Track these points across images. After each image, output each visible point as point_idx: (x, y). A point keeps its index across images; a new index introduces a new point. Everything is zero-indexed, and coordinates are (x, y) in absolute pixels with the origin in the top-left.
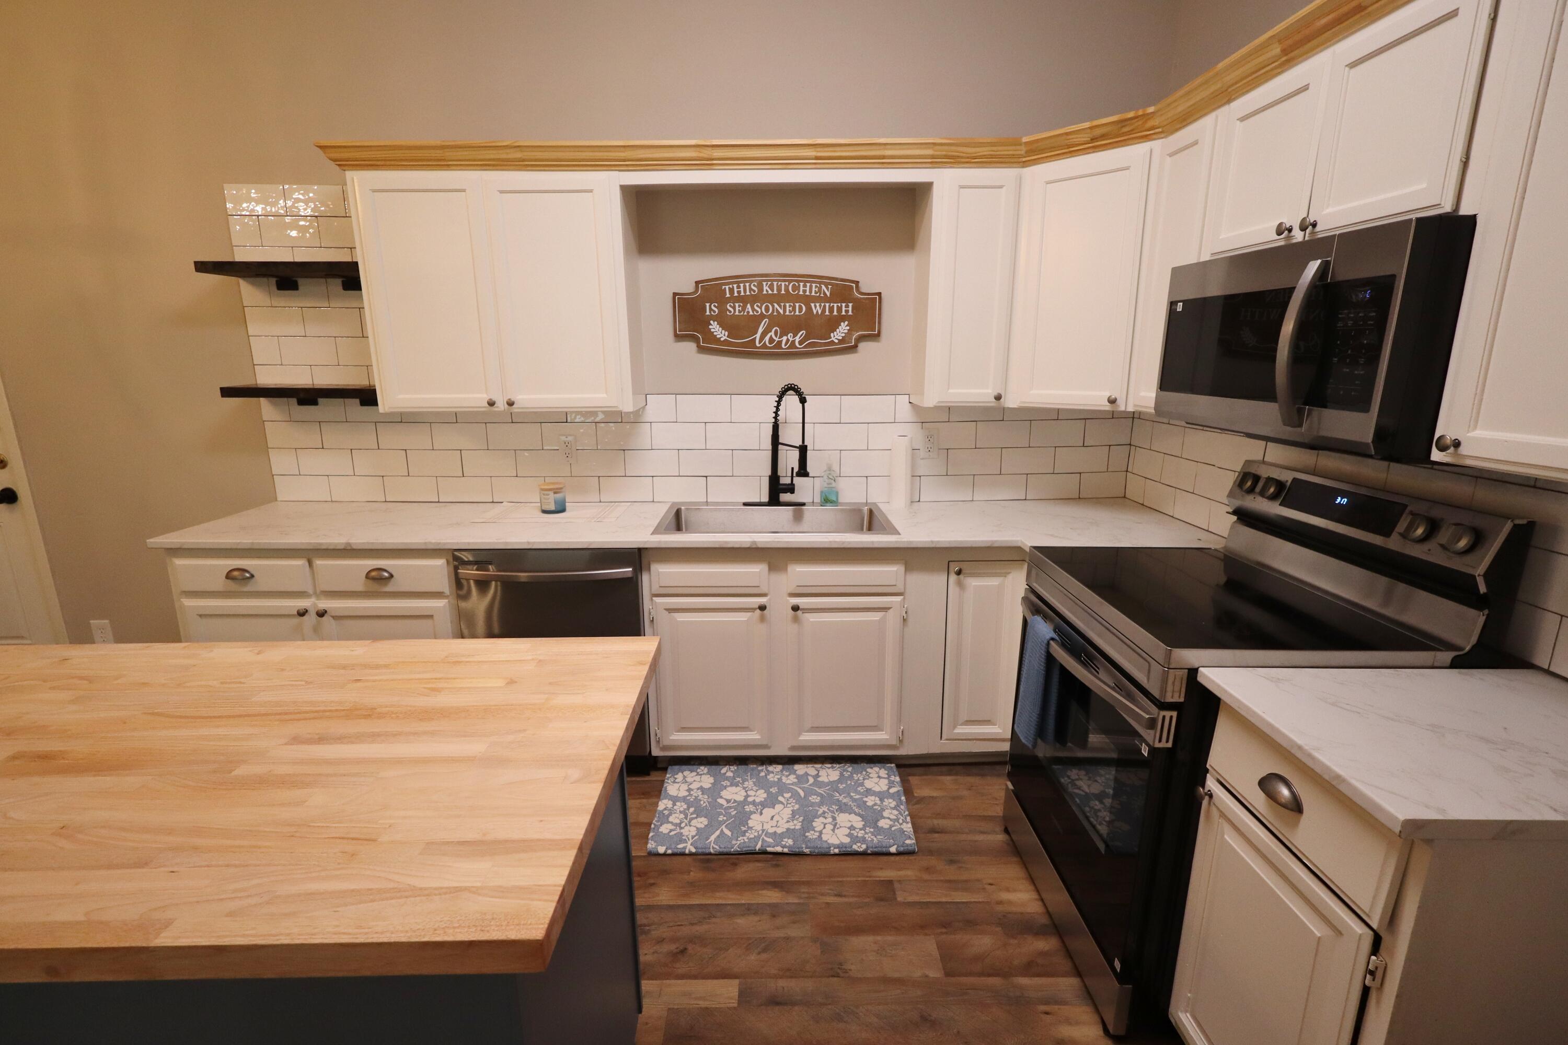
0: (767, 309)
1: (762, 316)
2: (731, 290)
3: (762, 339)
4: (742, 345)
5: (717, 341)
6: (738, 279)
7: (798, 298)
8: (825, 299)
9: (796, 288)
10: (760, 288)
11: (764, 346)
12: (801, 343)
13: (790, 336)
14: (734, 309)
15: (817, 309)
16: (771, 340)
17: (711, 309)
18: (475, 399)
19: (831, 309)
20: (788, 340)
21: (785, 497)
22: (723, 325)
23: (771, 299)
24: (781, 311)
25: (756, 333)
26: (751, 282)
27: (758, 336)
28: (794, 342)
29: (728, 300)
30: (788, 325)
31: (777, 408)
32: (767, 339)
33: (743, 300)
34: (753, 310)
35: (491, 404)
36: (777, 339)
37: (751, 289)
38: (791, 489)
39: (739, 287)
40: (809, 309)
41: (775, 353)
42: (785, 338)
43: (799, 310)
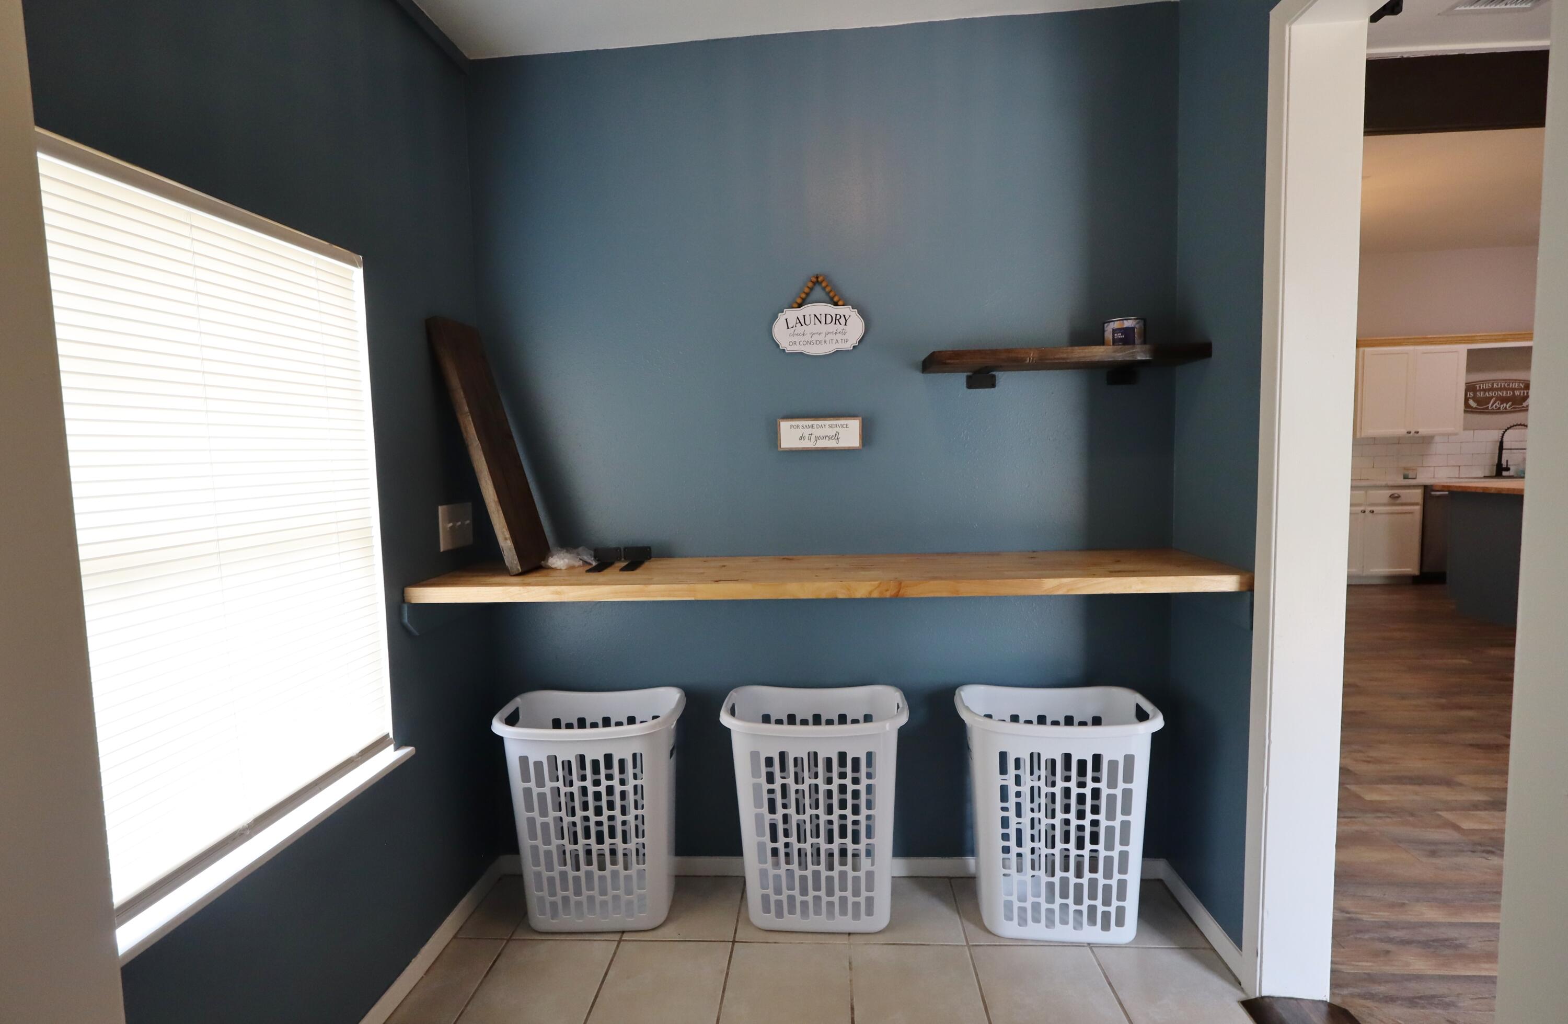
0: (1495, 394)
1: (1492, 397)
2: (1480, 387)
3: (1492, 405)
4: (1483, 409)
5: (1472, 407)
6: (1483, 382)
7: (1509, 389)
8: (1521, 389)
9: (1509, 385)
10: (1493, 386)
11: (1493, 409)
12: (1509, 407)
13: (1505, 405)
14: (1480, 394)
15: (1517, 393)
16: (1496, 406)
17: (1470, 395)
18: (1401, 431)
19: (1524, 393)
20: (1503, 407)
21: (1505, 473)
22: (1474, 401)
23: (1497, 389)
24: (1501, 394)
25: (1489, 403)
26: (1488, 383)
27: (1490, 405)
28: (1506, 407)
29: (1477, 391)
30: (1504, 400)
31: (1503, 435)
32: (1494, 406)
33: (1485, 390)
34: (1489, 394)
35: (1409, 433)
36: (1498, 406)
37: (1488, 386)
38: (1508, 469)
39: (1483, 385)
40: (1514, 393)
41: (1498, 412)
42: (1502, 406)
43: (1510, 393)
